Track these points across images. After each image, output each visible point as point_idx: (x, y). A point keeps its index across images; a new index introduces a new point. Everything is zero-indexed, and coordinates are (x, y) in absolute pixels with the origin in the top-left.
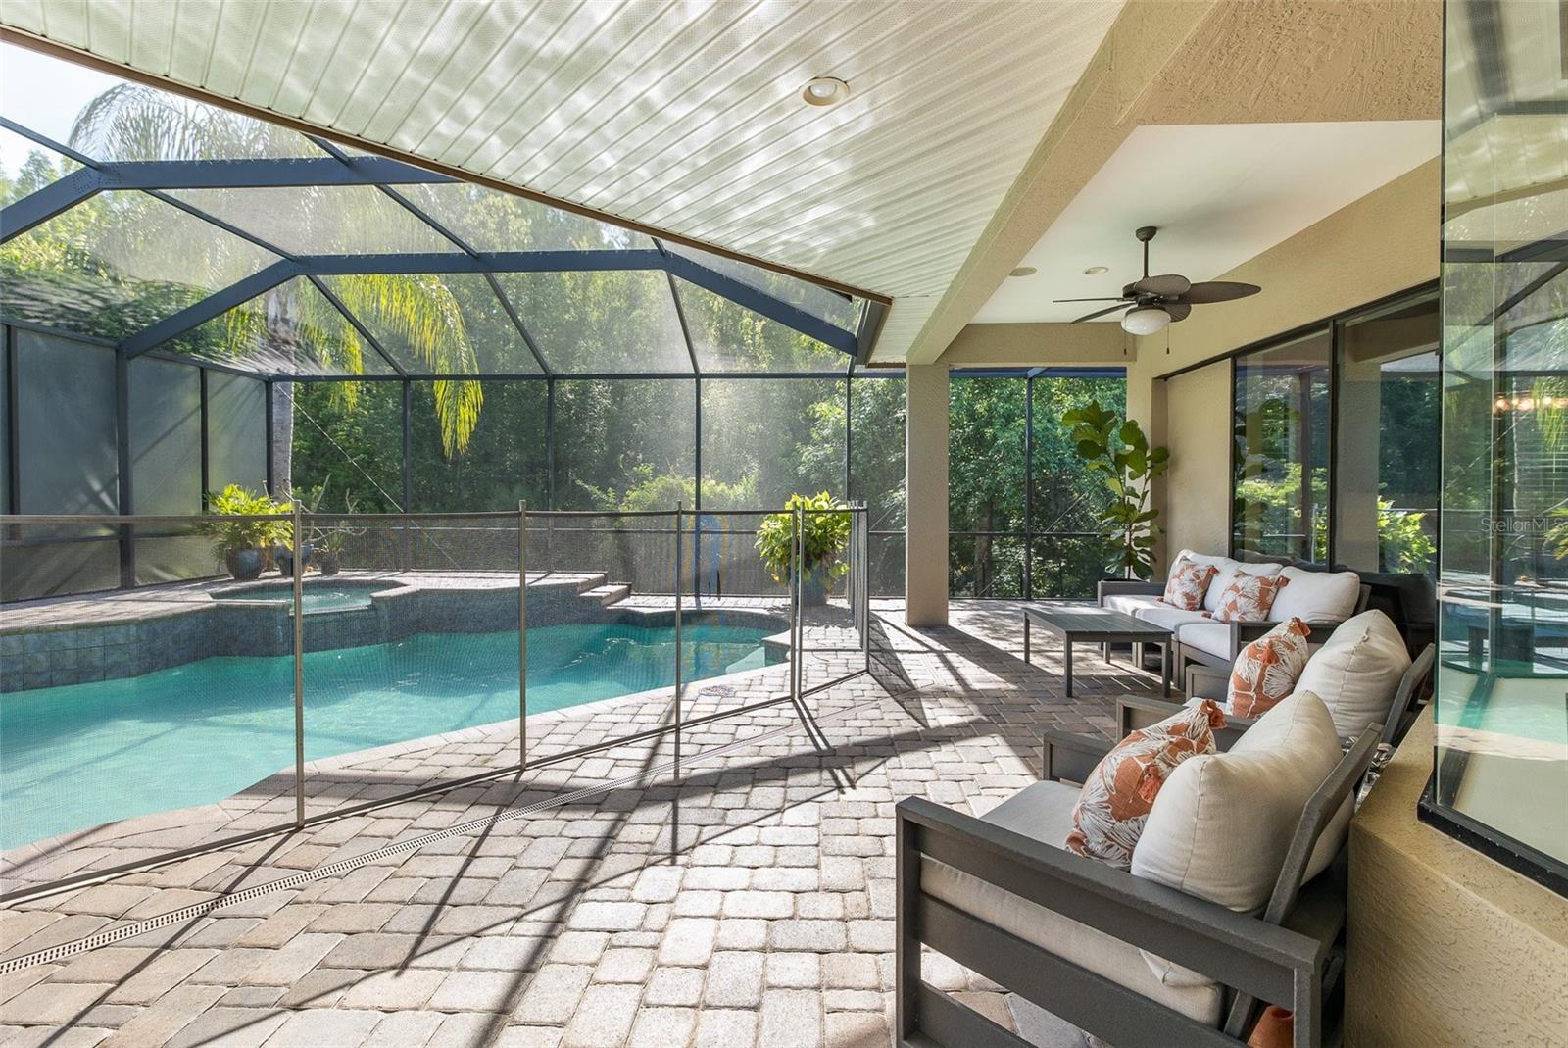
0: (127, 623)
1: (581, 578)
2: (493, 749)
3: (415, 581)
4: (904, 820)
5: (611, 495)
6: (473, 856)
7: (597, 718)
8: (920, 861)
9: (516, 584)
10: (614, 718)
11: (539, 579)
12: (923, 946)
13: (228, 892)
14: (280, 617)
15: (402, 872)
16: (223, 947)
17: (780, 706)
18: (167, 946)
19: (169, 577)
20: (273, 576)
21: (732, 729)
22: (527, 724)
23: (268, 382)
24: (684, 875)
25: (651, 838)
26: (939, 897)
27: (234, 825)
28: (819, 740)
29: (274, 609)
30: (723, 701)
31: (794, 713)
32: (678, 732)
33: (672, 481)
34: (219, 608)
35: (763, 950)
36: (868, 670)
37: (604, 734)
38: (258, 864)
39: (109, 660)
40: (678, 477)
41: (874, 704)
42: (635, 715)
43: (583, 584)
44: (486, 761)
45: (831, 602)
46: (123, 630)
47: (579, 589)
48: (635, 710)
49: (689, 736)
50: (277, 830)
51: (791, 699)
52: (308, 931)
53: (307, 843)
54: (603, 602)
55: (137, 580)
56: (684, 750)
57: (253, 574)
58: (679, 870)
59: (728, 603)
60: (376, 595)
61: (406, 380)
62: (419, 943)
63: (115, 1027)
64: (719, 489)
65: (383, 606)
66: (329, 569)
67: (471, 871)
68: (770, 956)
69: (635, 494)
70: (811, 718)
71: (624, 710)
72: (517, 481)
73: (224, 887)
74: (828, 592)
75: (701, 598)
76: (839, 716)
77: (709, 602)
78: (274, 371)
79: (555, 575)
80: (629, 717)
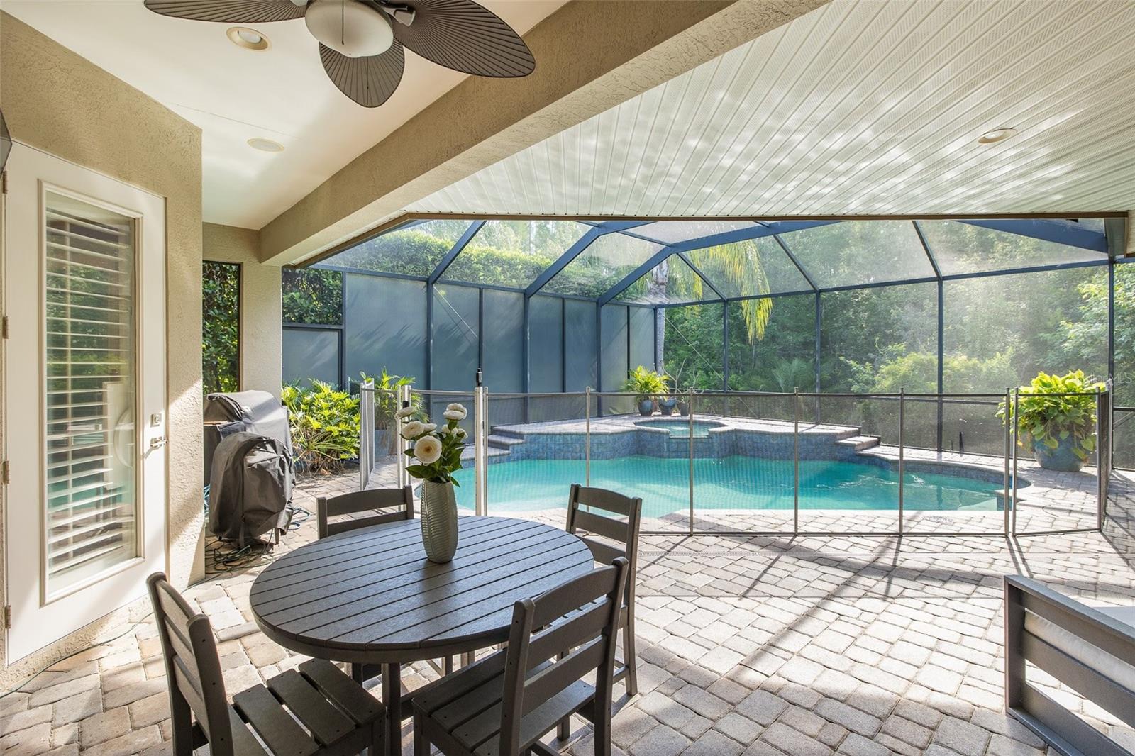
0: (605, 434)
1: (839, 429)
2: (778, 522)
3: (732, 424)
4: (1009, 584)
5: (868, 367)
6: (770, 566)
7: (843, 519)
8: (1024, 613)
9: (792, 430)
10: (855, 521)
11: (810, 428)
12: (1027, 662)
13: (669, 551)
14: (665, 437)
15: (736, 563)
16: (672, 569)
17: (992, 538)
18: (654, 563)
19: (615, 413)
20: (657, 415)
21: (945, 544)
22: (798, 514)
23: (655, 309)
24: (888, 606)
25: (871, 585)
26: (1035, 634)
27: (665, 528)
28: (1022, 567)
29: (663, 433)
30: (942, 526)
31: (1005, 545)
32: (901, 537)
33: (923, 357)
34: (639, 430)
35: (931, 649)
36: (1100, 530)
37: (847, 528)
38: (678, 544)
39: (600, 451)
40: (929, 353)
41: (1093, 555)
42: (870, 522)
43: (841, 434)
44: (776, 527)
45: (1083, 469)
46: (604, 437)
47: (838, 437)
48: (870, 520)
49: (908, 541)
50: (683, 534)
51: (1006, 536)
52: (700, 572)
53: (695, 541)
54: (856, 448)
55: (603, 413)
56: (902, 548)
57: (648, 414)
58: (887, 603)
59: (969, 460)
60: (711, 430)
61: (726, 302)
62: (748, 591)
63: (644, 581)
64: (970, 363)
65: (714, 436)
66: (684, 414)
67: (769, 571)
68: (935, 654)
69: (887, 368)
70: (1020, 552)
71: (863, 518)
72: (795, 356)
73: (668, 549)
74: (1082, 460)
75: (943, 453)
76: (1049, 555)
77: (950, 457)
78: (658, 303)
79: (820, 426)
80: (867, 523)
